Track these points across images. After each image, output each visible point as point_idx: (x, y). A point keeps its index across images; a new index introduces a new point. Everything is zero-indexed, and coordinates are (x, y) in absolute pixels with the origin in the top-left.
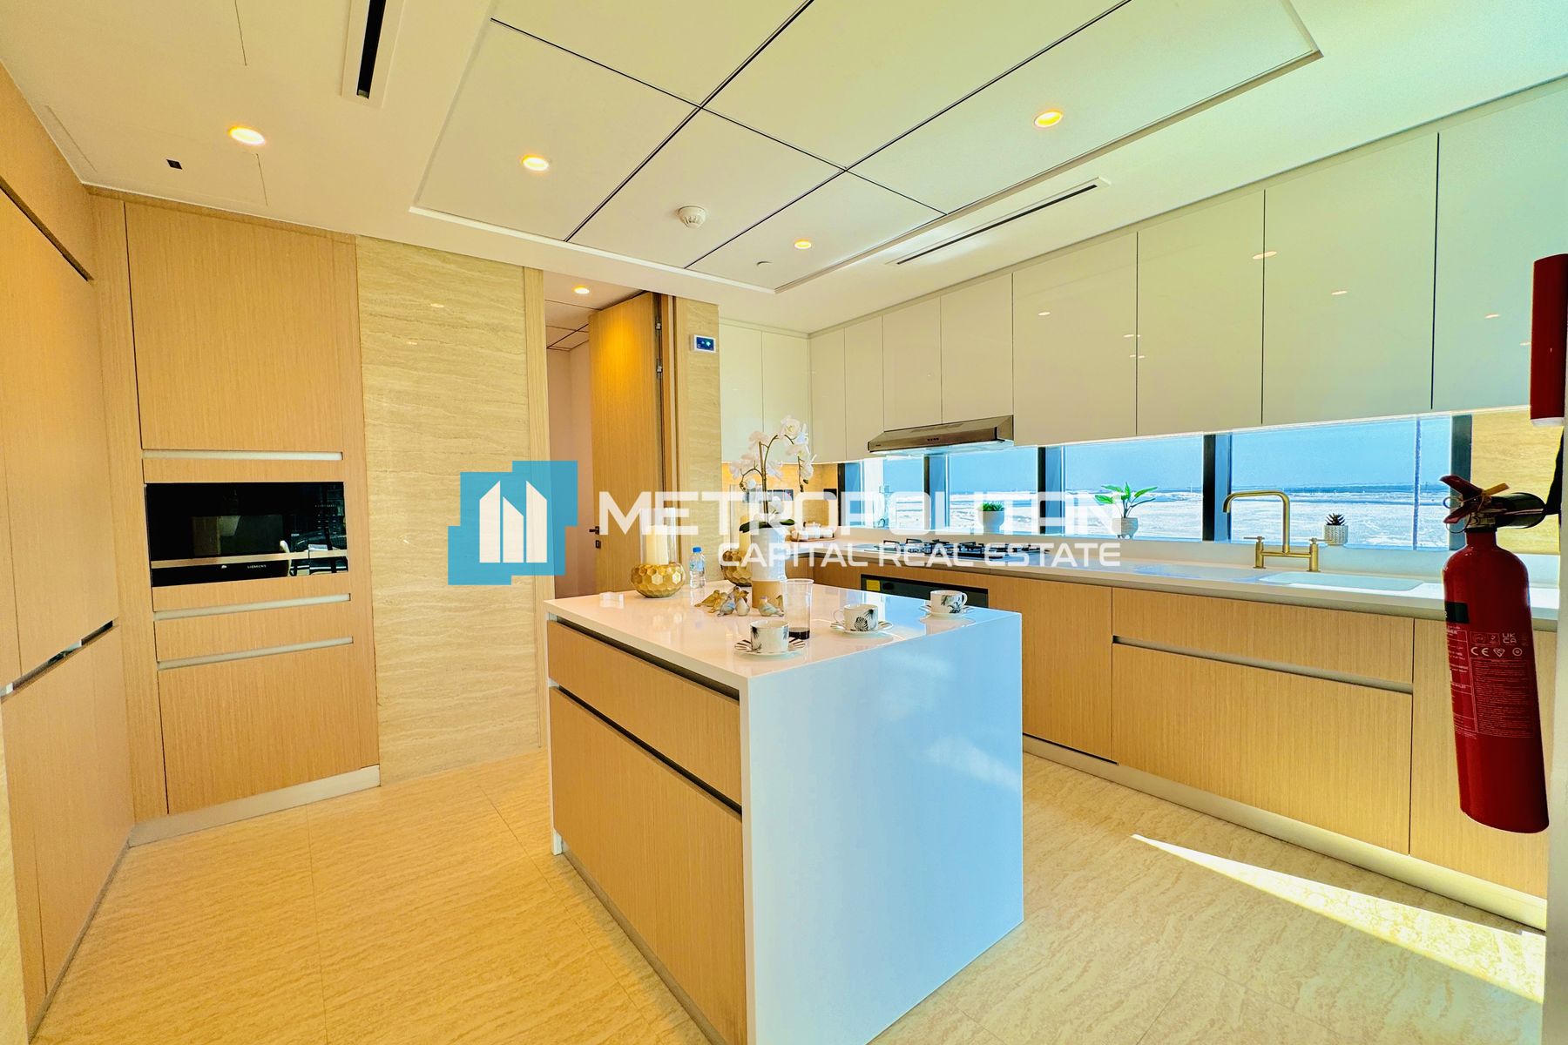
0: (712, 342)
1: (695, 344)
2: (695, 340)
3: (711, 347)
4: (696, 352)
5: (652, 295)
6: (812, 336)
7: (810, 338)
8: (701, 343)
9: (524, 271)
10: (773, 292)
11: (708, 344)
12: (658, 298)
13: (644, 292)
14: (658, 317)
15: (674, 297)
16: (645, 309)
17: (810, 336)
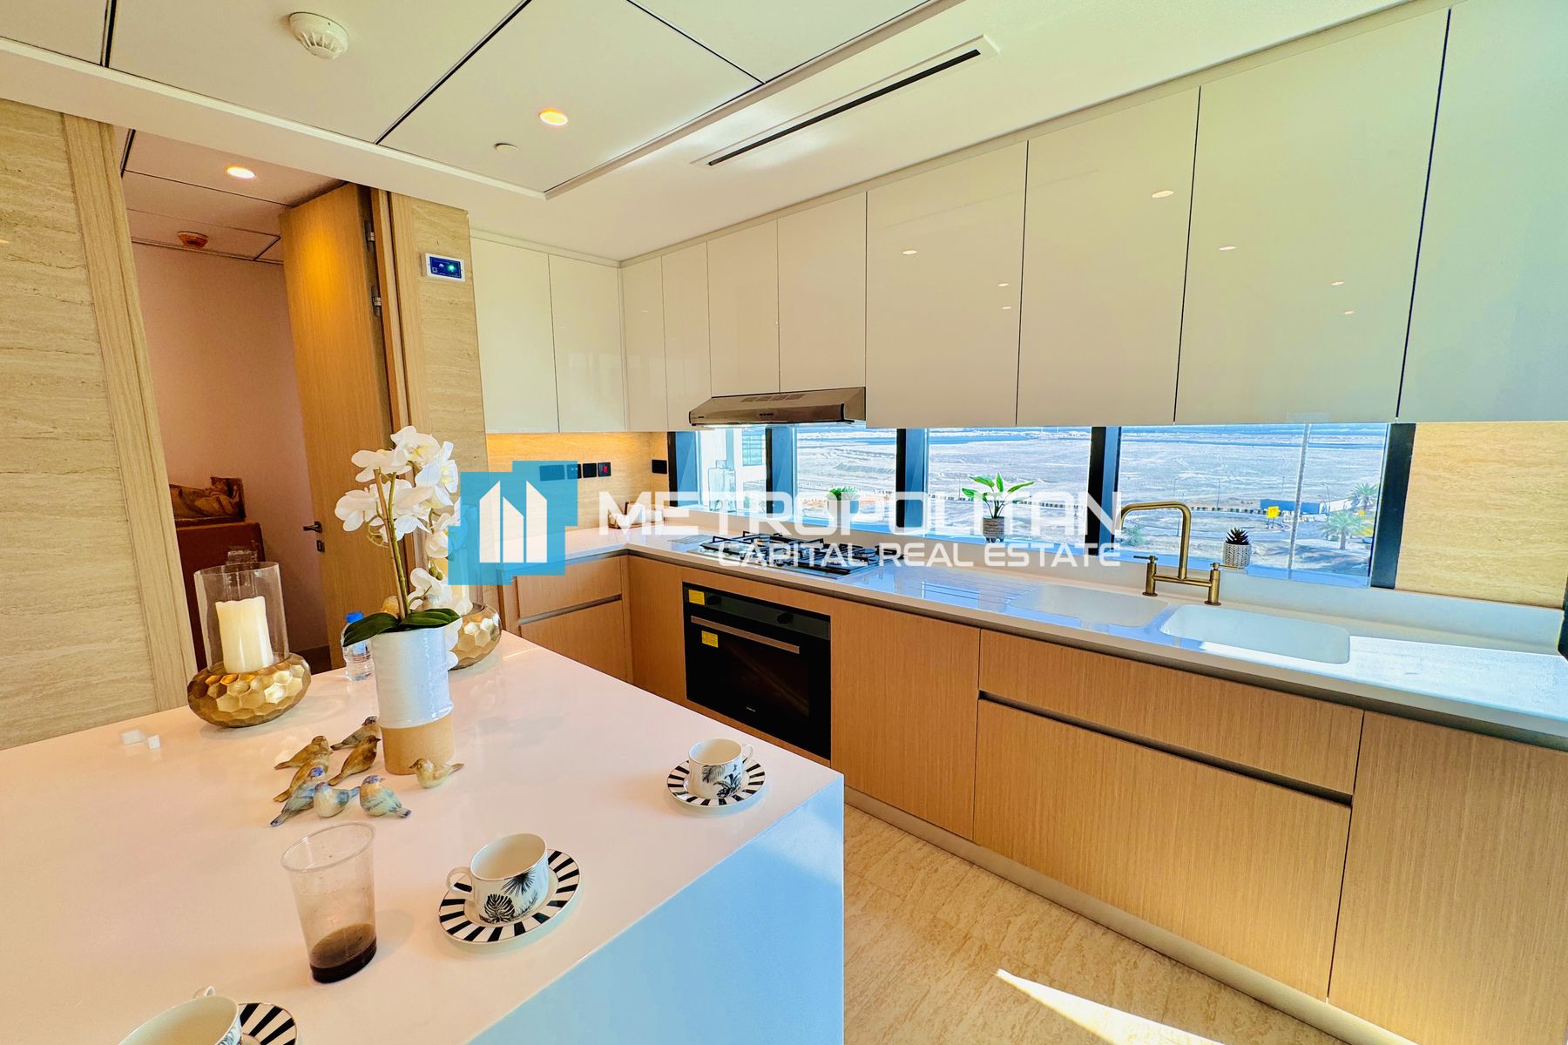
0: (457, 265)
1: (429, 268)
2: (428, 262)
3: (457, 273)
4: (433, 279)
5: (355, 188)
6: (623, 264)
7: (620, 267)
8: (439, 266)
9: (63, 123)
10: (542, 196)
11: (451, 268)
12: (366, 195)
13: (346, 183)
14: (369, 223)
15: (389, 194)
16: (350, 210)
17: (621, 264)
